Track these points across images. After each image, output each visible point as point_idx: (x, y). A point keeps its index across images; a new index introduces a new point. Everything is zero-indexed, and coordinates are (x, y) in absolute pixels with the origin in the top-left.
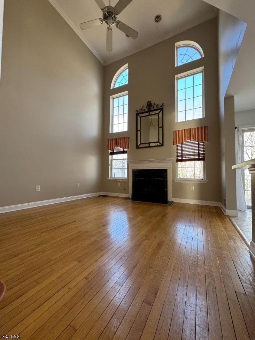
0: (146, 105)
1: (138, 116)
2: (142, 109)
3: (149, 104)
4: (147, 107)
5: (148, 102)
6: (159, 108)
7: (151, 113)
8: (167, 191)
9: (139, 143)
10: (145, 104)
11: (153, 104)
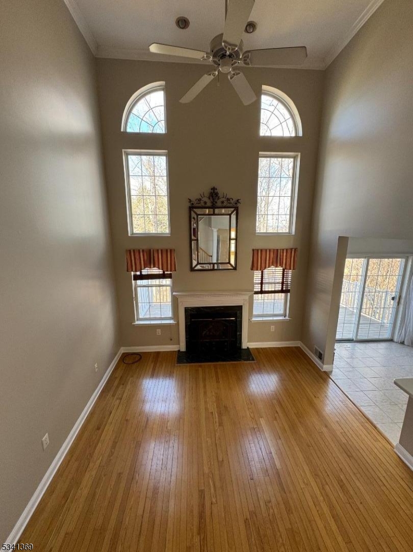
0: (207, 194)
1: (192, 212)
2: (200, 200)
3: (214, 194)
4: (209, 198)
5: (212, 189)
6: (231, 205)
7: (217, 211)
8: (241, 335)
9: (194, 263)
10: (207, 191)
11: (220, 195)
